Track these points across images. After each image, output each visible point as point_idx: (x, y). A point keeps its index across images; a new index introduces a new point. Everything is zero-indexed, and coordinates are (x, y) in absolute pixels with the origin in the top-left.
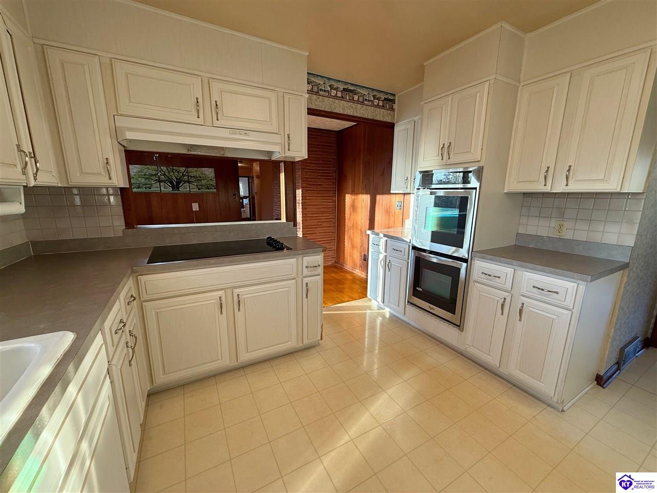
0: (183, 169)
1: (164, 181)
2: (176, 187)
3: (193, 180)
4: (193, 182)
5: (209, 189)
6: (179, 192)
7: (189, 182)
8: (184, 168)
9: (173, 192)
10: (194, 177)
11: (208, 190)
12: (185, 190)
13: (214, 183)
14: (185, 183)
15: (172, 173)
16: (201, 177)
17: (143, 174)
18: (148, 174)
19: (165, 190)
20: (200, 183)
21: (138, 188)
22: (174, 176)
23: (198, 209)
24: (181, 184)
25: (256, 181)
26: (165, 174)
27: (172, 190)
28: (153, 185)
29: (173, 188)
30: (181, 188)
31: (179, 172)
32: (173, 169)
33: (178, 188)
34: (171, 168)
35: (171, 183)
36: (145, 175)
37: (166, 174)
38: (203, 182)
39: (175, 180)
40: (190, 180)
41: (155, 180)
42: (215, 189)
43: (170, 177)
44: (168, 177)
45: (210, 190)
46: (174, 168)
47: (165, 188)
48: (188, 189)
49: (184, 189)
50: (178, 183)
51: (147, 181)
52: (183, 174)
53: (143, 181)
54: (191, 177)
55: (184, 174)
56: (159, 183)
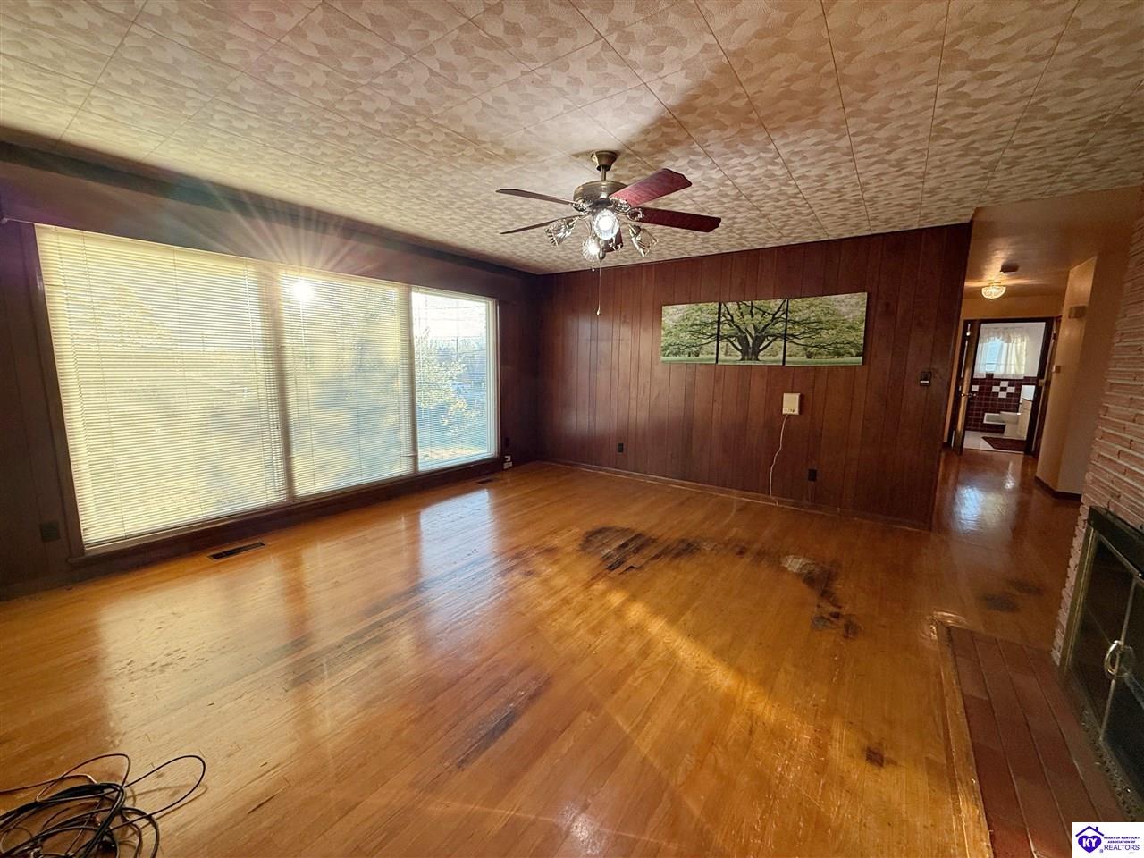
0: (775, 304)
1: (728, 338)
2: (750, 350)
3: (798, 330)
4: (794, 336)
5: (839, 355)
6: (757, 363)
7: (785, 337)
8: (779, 302)
9: (741, 363)
10: (801, 323)
11: (836, 360)
12: (773, 358)
13: (858, 337)
14: (774, 340)
15: (748, 317)
16: (820, 322)
17: (690, 323)
18: (698, 322)
19: (728, 358)
20: (816, 339)
21: (676, 354)
22: (750, 324)
23: (796, 412)
24: (765, 344)
25: (1068, 332)
26: (732, 320)
27: (740, 357)
28: (704, 347)
29: (744, 353)
30: (761, 353)
31: (764, 312)
32: (752, 306)
33: (756, 353)
34: (749, 303)
35: (743, 341)
36: (692, 326)
37: (736, 319)
38: (826, 336)
39: (753, 333)
40: (789, 332)
41: (711, 336)
42: (858, 355)
43: (741, 327)
44: (738, 327)
45: (841, 360)
46: (757, 303)
47: (726, 354)
48: (781, 356)
49: (771, 355)
50: (759, 340)
51: (694, 341)
52: (774, 318)
53: (686, 338)
54: (795, 322)
55: (777, 316)
56: (716, 343)
